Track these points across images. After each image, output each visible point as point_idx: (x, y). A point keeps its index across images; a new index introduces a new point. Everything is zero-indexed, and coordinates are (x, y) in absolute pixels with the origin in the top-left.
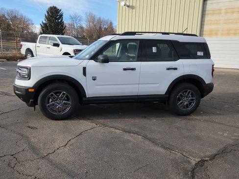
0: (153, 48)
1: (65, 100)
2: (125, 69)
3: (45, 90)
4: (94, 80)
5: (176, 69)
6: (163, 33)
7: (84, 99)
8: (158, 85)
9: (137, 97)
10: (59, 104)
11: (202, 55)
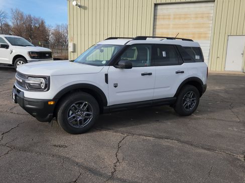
0: (163, 52)
1: (86, 111)
2: (143, 75)
3: (66, 103)
4: (116, 87)
5: (183, 72)
6: (168, 38)
7: (105, 108)
8: (169, 88)
9: (151, 102)
10: (79, 115)
11: (199, 58)
